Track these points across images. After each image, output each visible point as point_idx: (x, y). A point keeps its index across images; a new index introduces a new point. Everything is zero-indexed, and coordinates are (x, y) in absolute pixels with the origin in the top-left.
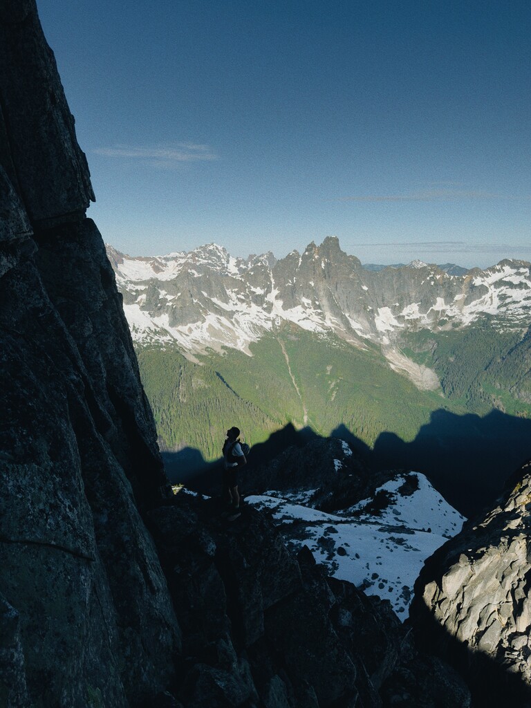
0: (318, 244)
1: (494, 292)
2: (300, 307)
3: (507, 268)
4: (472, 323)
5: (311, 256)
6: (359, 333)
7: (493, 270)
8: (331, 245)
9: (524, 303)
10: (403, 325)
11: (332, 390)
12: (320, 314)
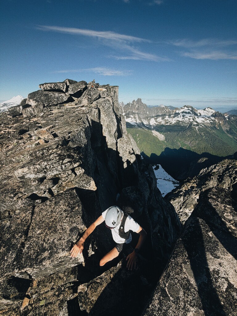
0: (136, 101)
1: (181, 114)
2: (130, 118)
3: (186, 108)
4: (175, 123)
5: (134, 104)
6: (146, 125)
7: (182, 108)
8: (139, 100)
9: (189, 118)
10: (157, 123)
11: (138, 141)
12: (136, 120)
